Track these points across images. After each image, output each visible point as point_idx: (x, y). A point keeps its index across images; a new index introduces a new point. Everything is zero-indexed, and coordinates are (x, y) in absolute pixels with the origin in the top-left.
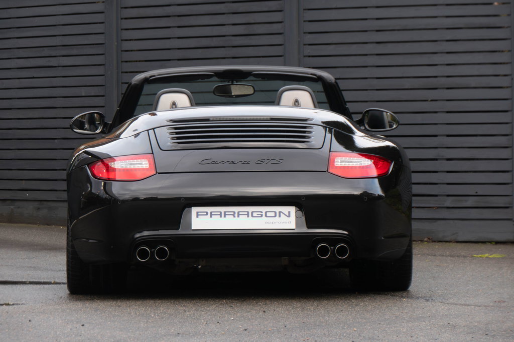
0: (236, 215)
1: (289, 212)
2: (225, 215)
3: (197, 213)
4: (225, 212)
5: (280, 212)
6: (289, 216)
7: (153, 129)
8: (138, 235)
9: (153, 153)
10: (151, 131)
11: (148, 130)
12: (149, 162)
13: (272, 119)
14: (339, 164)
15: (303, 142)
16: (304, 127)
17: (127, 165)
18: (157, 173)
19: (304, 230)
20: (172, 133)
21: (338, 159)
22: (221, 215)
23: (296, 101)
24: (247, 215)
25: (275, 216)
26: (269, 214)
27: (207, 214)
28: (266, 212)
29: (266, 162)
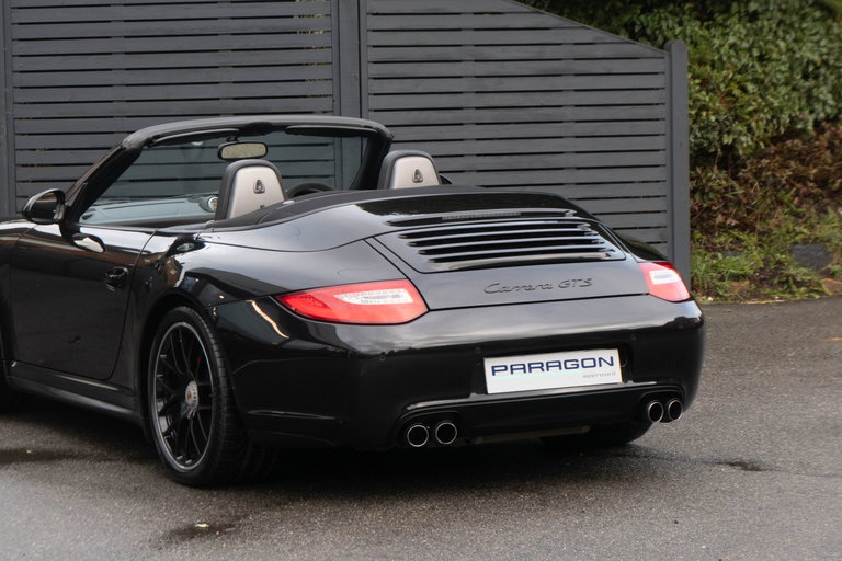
0: (545, 367)
1: (612, 358)
2: (530, 369)
3: (493, 368)
4: (529, 365)
5: (600, 359)
6: (612, 364)
7: (373, 237)
8: (409, 408)
9: (407, 278)
10: (371, 241)
11: (364, 239)
12: (410, 292)
13: (523, 215)
14: (656, 282)
15: (596, 250)
16: (575, 226)
17: (374, 298)
18: (429, 310)
19: (631, 383)
20: (412, 245)
21: (653, 274)
22: (524, 369)
23: (417, 172)
24: (560, 366)
25: (595, 366)
26: (586, 363)
27: (506, 370)
28: (583, 361)
29: (572, 283)
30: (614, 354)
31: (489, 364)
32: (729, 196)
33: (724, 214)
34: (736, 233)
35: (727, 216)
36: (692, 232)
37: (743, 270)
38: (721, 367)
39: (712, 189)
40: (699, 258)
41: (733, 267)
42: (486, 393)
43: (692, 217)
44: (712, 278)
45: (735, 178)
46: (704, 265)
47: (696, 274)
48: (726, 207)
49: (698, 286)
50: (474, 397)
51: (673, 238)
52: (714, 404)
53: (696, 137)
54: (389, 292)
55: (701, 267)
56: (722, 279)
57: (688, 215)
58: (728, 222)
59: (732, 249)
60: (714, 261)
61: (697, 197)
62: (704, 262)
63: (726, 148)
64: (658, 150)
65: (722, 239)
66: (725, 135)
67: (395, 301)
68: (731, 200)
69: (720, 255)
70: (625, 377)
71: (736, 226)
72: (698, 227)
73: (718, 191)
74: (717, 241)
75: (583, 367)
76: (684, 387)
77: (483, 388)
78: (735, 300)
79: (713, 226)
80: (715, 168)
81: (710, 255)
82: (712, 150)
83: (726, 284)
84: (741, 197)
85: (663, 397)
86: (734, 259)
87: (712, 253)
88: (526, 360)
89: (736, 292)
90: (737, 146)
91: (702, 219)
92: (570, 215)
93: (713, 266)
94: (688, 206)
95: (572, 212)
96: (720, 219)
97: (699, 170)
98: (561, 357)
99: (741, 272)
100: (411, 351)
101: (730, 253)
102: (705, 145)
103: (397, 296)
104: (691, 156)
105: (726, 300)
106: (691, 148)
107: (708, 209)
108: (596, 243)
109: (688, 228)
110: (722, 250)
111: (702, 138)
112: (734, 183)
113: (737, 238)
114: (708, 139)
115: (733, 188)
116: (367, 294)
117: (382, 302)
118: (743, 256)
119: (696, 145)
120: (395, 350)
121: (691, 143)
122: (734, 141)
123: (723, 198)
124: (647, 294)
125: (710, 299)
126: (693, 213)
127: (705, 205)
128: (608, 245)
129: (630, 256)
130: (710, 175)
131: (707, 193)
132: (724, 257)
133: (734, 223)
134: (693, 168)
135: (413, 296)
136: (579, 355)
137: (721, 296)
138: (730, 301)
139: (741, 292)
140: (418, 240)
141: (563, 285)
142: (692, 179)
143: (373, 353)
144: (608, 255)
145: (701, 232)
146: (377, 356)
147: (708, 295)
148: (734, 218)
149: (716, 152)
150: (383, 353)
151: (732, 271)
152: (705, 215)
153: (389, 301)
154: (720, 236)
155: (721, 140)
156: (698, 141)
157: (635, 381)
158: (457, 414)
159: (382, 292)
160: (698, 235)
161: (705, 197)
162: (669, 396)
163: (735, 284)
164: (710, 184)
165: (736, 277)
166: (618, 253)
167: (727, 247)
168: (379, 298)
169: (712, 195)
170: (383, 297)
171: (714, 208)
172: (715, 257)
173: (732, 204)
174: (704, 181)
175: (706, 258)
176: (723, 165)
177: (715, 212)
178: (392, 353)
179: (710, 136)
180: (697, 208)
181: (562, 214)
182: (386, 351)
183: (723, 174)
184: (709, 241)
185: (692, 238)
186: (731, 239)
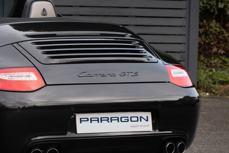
0: (110, 120)
1: (147, 117)
3: (81, 119)
4: (101, 118)
7: (17, 43)
8: (32, 139)
9: (35, 66)
10: (15, 45)
11: (12, 44)
12: (36, 74)
13: (102, 35)
14: (174, 76)
15: (142, 56)
16: (130, 43)
17: (15, 77)
18: (46, 85)
19: (157, 132)
20: (38, 48)
21: (173, 71)
22: (98, 121)
23: (44, 10)
24: (118, 120)
25: (138, 121)
26: (133, 119)
27: (88, 120)
28: (131, 117)
29: (127, 74)
30: (149, 115)
31: (78, 117)
32: (221, 37)
33: (217, 47)
34: (223, 58)
35: (219, 48)
36: (199, 56)
37: (226, 79)
38: (210, 130)
39: (211, 33)
40: (202, 71)
41: (221, 77)
42: (76, 133)
43: (199, 48)
44: (209, 83)
45: (225, 28)
46: (205, 75)
47: (200, 80)
48: (218, 43)
49: (201, 86)
50: (69, 135)
51: (188, 58)
52: (204, 149)
53: (204, 3)
54: (24, 74)
55: (203, 76)
56: (215, 83)
57: (197, 46)
58: (219, 52)
59: (220, 67)
60: (211, 73)
61: (203, 37)
62: (205, 73)
63: (220, 10)
64: (182, 9)
65: (216, 61)
66: (220, 3)
67: (28, 79)
68: (221, 40)
69: (214, 70)
70: (154, 128)
71: (224, 54)
72: (203, 54)
73: (214, 34)
74: (213, 62)
75: (131, 121)
76: (187, 135)
77: (74, 130)
78: (221, 95)
79: (211, 53)
80: (214, 21)
81: (208, 69)
82: (212, 11)
83: (217, 86)
84: (227, 38)
85: (175, 140)
86: (222, 72)
87: (210, 69)
88: (99, 115)
89: (222, 91)
90: (226, 9)
91: (205, 49)
92: (128, 36)
93: (209, 76)
94: (197, 42)
95: (129, 35)
96: (215, 49)
97: (205, 22)
98: (119, 115)
99: (225, 80)
100: (35, 108)
101: (219, 69)
102: (208, 8)
103: (29, 76)
104: (200, 14)
105: (216, 95)
106: (200, 9)
107: (209, 44)
108: (142, 53)
109: (196, 54)
110: (215, 67)
111: (207, 3)
112: (223, 30)
113: (224, 61)
114: (210, 4)
115: (223, 33)
116: (12, 74)
117: (20, 79)
118: (227, 71)
119: (203, 7)
120: (26, 106)
121: (200, 6)
122: (225, 6)
123: (217, 38)
124: (169, 82)
125: (207, 94)
126: (200, 45)
127: (207, 41)
128: (148, 54)
129: (160, 61)
130: (211, 24)
131: (209, 35)
132: (216, 71)
133: (222, 52)
134: (201, 20)
135: (37, 77)
136: (129, 114)
137: (214, 93)
138: (218, 96)
139: (225, 91)
140: (42, 46)
141: (122, 75)
142: (200, 27)
143: (14, 108)
144: (148, 60)
145: (204, 56)
146: (16, 109)
147: (206, 92)
148: (223, 49)
149: (214, 12)
150: (19, 108)
151: (221, 79)
152: (207, 47)
153: (24, 79)
154: (214, 59)
155: (217, 6)
156: (204, 5)
157: (160, 131)
158: (59, 144)
159: (20, 74)
160: (202, 58)
161: (207, 37)
162: (179, 140)
163: (222, 86)
164: (211, 30)
165: (222, 83)
166: (154, 59)
167: (218, 66)
168: (18, 76)
169: (211, 36)
170: (21, 76)
171: (212, 43)
172: (211, 71)
173: (222, 41)
174: (207, 28)
175: (206, 71)
176: (218, 20)
177: (212, 46)
178: (24, 108)
179: (211, 3)
180: (202, 43)
181: (124, 36)
182: (21, 107)
183: (218, 25)
184: (208, 61)
185: (199, 59)
186: (221, 61)
